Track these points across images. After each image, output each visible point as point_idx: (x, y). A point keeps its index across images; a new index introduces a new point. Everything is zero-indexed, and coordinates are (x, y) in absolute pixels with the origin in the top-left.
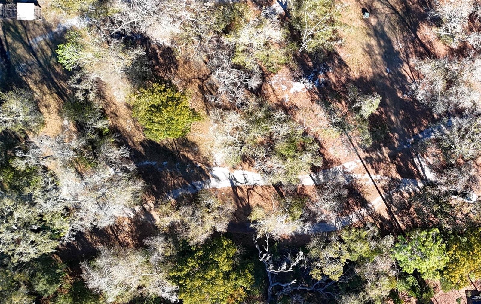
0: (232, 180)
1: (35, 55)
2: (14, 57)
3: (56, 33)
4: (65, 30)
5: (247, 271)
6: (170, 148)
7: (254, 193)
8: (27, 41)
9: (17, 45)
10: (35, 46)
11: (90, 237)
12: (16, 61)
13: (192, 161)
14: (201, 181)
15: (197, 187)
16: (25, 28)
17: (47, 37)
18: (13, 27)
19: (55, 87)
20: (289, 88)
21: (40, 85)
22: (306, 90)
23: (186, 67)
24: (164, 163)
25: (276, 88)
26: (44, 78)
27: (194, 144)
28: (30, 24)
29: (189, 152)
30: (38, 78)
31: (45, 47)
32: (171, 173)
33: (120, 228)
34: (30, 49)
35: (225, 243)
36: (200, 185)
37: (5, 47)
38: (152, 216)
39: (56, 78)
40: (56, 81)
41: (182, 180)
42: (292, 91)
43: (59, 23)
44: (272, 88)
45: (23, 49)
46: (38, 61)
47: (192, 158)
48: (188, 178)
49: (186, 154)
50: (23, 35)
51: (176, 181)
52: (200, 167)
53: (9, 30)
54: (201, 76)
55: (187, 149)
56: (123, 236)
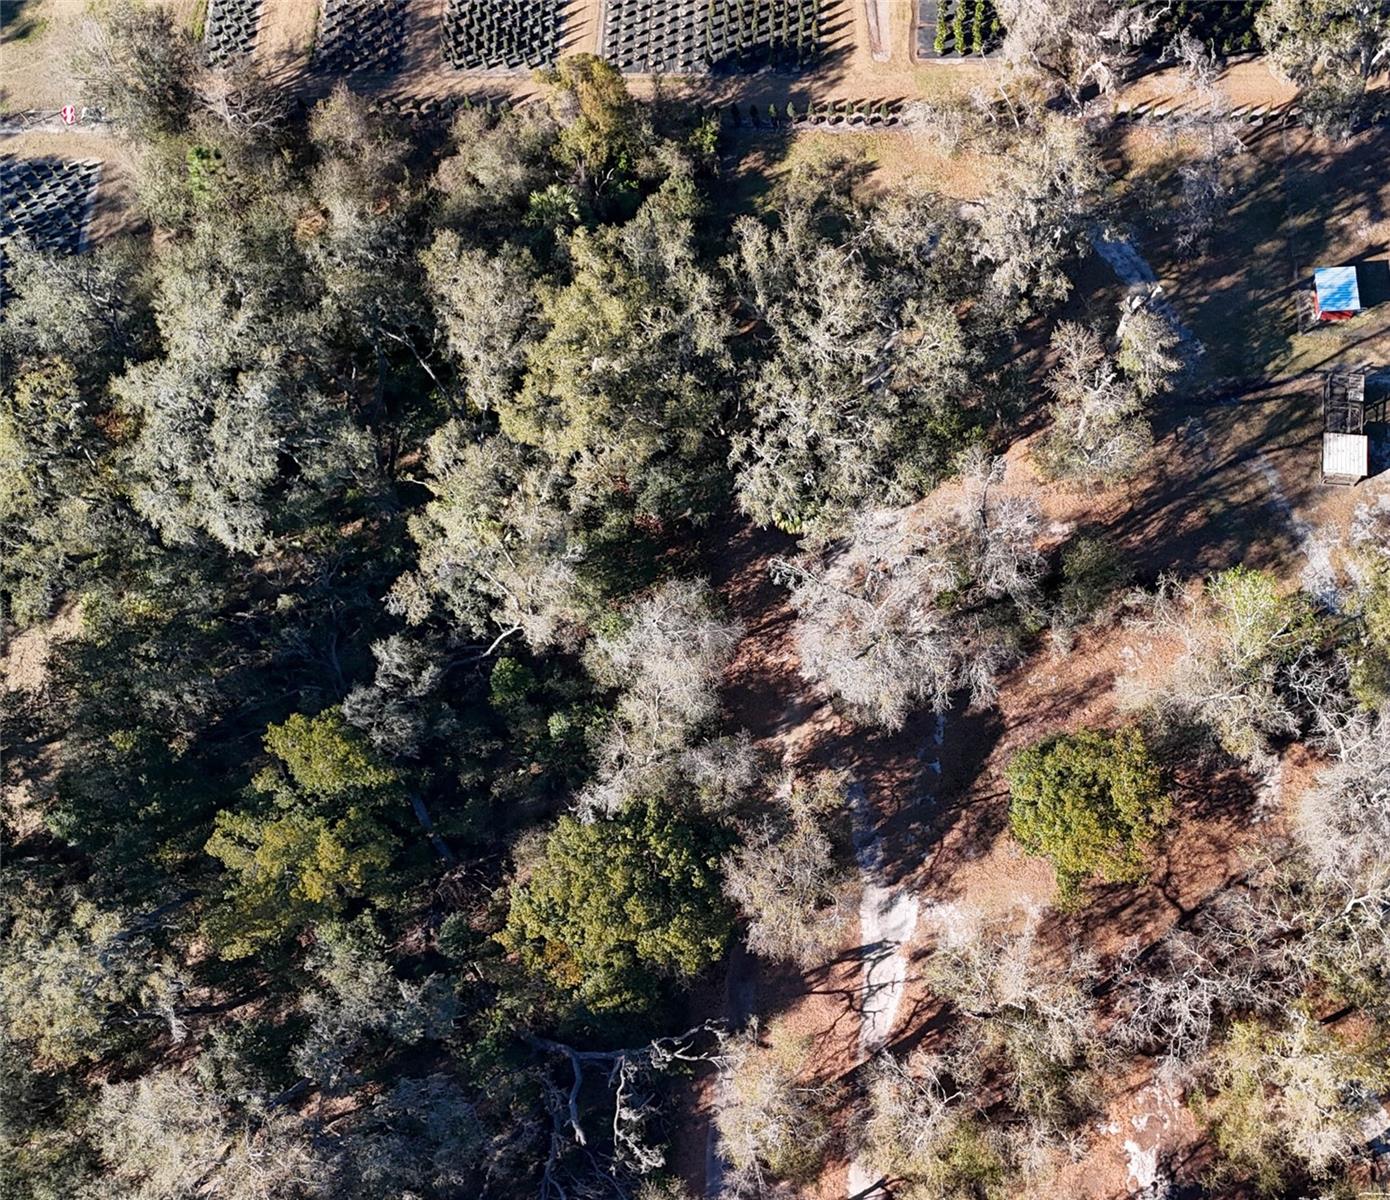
0: (881, 949)
1: (1231, 465)
2: (1226, 416)
3: (1288, 517)
4: (1296, 541)
5: (627, 996)
6: (979, 783)
7: (838, 1010)
8: (1266, 448)
9: (1258, 424)
10: (1254, 467)
11: (758, 568)
12: (1215, 419)
13: (942, 839)
14: (884, 863)
15: (867, 851)
16: (1300, 445)
17: (1276, 496)
18: (1302, 417)
19: (1148, 506)
20: (1139, 1138)
21: (1153, 473)
22: (1133, 1190)
23: (1202, 841)
24: (937, 766)
25: (1140, 1098)
26: (1170, 483)
27: (986, 848)
28: (1311, 458)
29: (966, 834)
30: (1170, 468)
31: (1250, 489)
32: (911, 781)
33: (776, 643)
34: (1247, 453)
35: (715, 944)
36: (872, 858)
37: (1250, 397)
38: (800, 724)
39: (1171, 512)
40: (1164, 510)
41: (888, 808)
42: (1131, 1146)
43: (1316, 525)
44: (1139, 1087)
45: (1246, 438)
46: (1214, 472)
47: (948, 840)
48: (894, 828)
49: (961, 824)
50: (1281, 439)
51: (886, 792)
52: (921, 862)
53: (1293, 409)
54: (1175, 881)
55: (972, 829)
56: (754, 648)
